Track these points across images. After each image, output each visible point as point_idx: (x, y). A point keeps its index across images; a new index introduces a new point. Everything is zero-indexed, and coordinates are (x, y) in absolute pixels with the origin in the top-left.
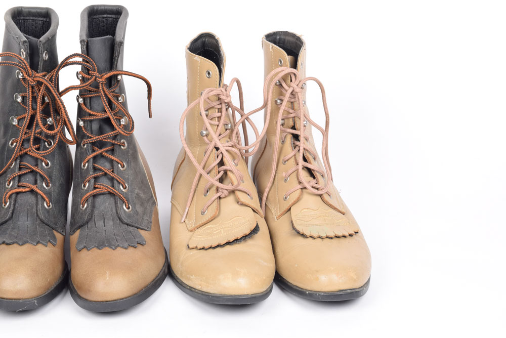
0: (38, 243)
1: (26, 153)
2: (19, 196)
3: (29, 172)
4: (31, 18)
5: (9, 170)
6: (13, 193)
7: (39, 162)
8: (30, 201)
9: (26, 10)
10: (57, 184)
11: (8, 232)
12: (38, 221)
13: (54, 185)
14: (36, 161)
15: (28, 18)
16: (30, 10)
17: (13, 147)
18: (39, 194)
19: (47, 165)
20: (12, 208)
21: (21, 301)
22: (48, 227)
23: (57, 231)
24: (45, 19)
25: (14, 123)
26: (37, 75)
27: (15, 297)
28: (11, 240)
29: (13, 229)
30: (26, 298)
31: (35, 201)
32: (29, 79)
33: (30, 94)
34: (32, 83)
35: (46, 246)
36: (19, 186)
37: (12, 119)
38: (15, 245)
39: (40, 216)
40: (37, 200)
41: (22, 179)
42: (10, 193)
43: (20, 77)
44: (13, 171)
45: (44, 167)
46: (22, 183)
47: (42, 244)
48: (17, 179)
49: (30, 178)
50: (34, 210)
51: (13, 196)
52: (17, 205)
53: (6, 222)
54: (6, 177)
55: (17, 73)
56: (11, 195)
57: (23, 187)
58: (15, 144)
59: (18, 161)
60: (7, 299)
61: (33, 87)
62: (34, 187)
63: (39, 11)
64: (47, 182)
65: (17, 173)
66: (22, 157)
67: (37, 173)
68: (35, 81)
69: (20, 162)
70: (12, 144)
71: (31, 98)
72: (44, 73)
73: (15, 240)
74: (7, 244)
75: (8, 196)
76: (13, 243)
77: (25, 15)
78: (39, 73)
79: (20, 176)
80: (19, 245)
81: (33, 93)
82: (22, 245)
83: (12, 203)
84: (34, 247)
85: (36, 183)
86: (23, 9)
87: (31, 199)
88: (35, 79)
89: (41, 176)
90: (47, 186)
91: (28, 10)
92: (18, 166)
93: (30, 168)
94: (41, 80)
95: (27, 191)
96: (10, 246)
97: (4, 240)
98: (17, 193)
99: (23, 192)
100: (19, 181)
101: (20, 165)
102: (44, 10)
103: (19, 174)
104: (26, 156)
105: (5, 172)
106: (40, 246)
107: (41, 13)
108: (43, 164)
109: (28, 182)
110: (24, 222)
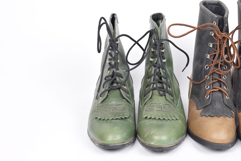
0: (227, 116)
1: (214, 72)
2: (213, 93)
3: (217, 81)
4: (210, 6)
5: (206, 80)
6: (211, 92)
7: (222, 76)
8: (219, 95)
9: (208, 2)
10: (230, 87)
11: (210, 111)
12: (224, 106)
13: (229, 88)
14: (220, 76)
15: (208, 6)
16: (210, 2)
17: (207, 69)
18: (224, 92)
19: (225, 78)
20: (211, 99)
21: (224, 145)
22: (229, 108)
23: (232, 110)
24: (216, 6)
25: (208, 58)
26: (223, 34)
27: (221, 143)
28: (213, 114)
29: (213, 109)
30: (226, 143)
31: (221, 96)
32: (219, 36)
33: (219, 43)
34: (220, 38)
35: (230, 118)
36: (213, 88)
37: (207, 56)
38: (216, 117)
39: (225, 103)
40: (222, 95)
41: (214, 84)
42: (209, 91)
43: (213, 35)
44: (209, 80)
45: (223, 79)
46: (214, 87)
47: (228, 117)
48: (211, 85)
49: (217, 84)
50: (222, 100)
51: (211, 93)
52: (213, 97)
53: (208, 106)
54: (205, 83)
55: (211, 33)
56: (210, 93)
57: (216, 88)
58: (208, 68)
59: (211, 76)
60: (217, 144)
61: (220, 40)
62: (221, 88)
63: (214, 2)
64: (226, 86)
65: (211, 82)
66: (212, 74)
67: (221, 81)
68: (221, 37)
69: (212, 76)
70: (207, 67)
71: (219, 45)
72: (226, 33)
73: (215, 115)
74: (212, 117)
75: (209, 93)
76: (214, 116)
77: (207, 4)
78: (223, 33)
79: (213, 83)
80: (218, 117)
81: (220, 43)
82: (219, 117)
83: (211, 97)
84: (225, 118)
85: (221, 87)
86: (206, 2)
87: (220, 94)
88: (222, 36)
89: (224, 83)
90: (226, 88)
91: (209, 2)
92: (211, 78)
93: (218, 79)
94: (225, 36)
95: (218, 91)
96: (214, 118)
97: (210, 114)
98: (213, 92)
99: (215, 91)
100: (212, 86)
101: (212, 78)
102: (217, 2)
103: (213, 82)
104: (215, 73)
105: (204, 81)
106: (227, 118)
107: (215, 3)
108: (224, 77)
109: (217, 86)
110: (218, 106)
